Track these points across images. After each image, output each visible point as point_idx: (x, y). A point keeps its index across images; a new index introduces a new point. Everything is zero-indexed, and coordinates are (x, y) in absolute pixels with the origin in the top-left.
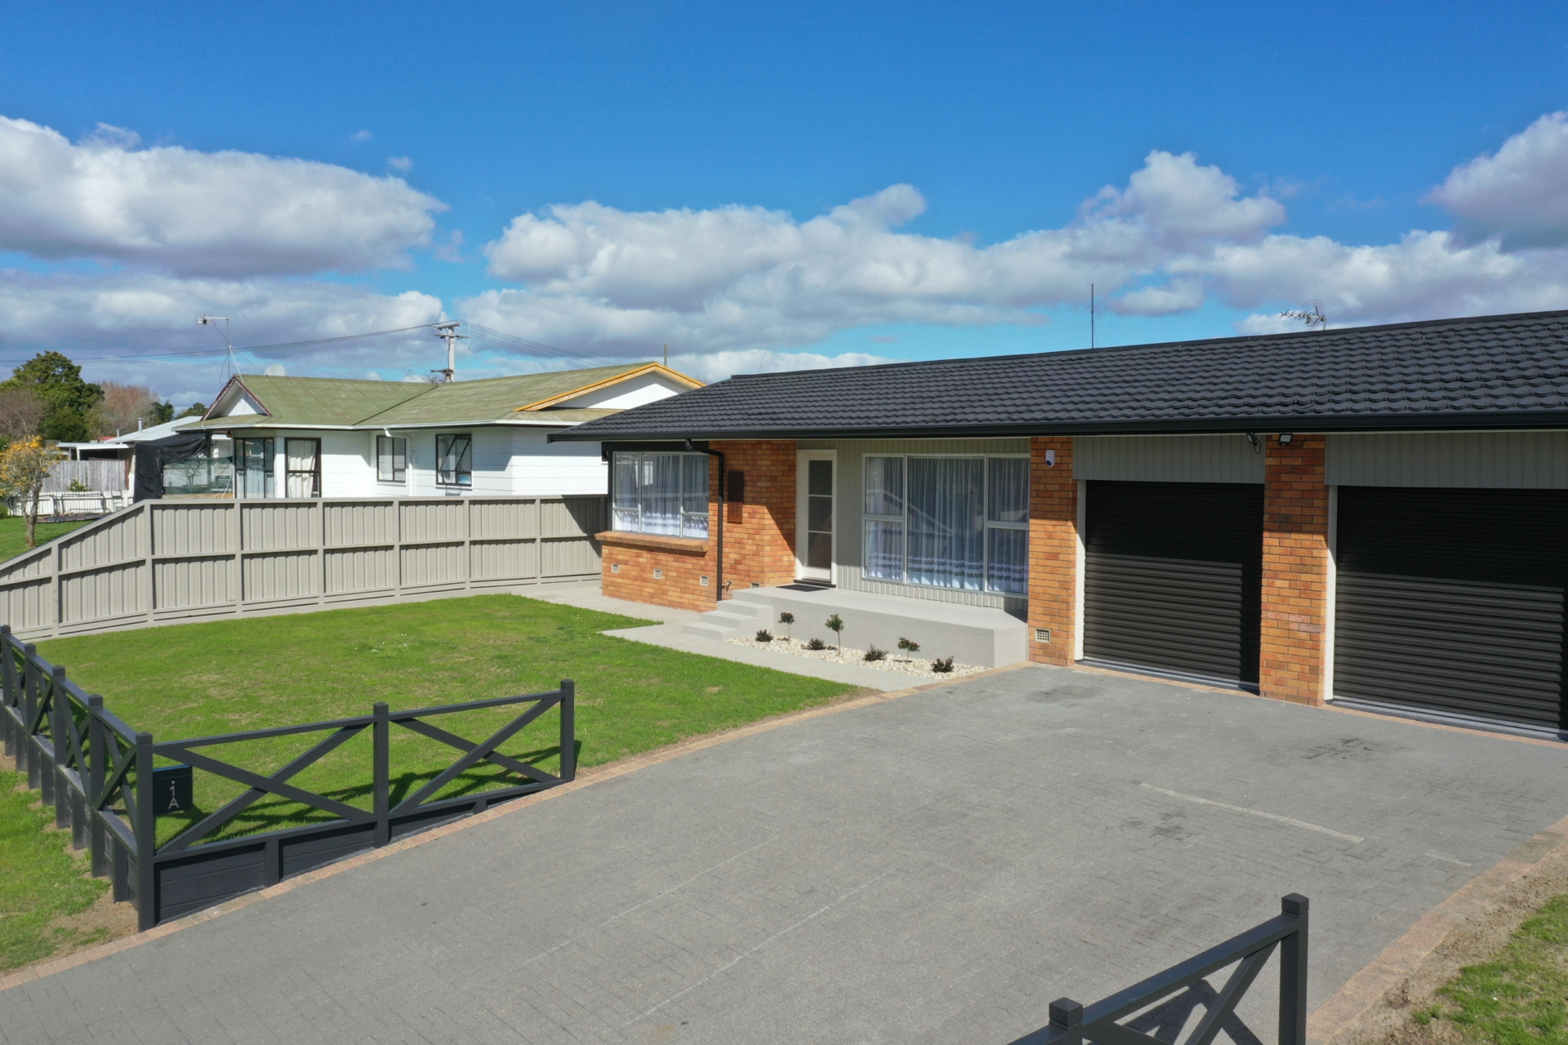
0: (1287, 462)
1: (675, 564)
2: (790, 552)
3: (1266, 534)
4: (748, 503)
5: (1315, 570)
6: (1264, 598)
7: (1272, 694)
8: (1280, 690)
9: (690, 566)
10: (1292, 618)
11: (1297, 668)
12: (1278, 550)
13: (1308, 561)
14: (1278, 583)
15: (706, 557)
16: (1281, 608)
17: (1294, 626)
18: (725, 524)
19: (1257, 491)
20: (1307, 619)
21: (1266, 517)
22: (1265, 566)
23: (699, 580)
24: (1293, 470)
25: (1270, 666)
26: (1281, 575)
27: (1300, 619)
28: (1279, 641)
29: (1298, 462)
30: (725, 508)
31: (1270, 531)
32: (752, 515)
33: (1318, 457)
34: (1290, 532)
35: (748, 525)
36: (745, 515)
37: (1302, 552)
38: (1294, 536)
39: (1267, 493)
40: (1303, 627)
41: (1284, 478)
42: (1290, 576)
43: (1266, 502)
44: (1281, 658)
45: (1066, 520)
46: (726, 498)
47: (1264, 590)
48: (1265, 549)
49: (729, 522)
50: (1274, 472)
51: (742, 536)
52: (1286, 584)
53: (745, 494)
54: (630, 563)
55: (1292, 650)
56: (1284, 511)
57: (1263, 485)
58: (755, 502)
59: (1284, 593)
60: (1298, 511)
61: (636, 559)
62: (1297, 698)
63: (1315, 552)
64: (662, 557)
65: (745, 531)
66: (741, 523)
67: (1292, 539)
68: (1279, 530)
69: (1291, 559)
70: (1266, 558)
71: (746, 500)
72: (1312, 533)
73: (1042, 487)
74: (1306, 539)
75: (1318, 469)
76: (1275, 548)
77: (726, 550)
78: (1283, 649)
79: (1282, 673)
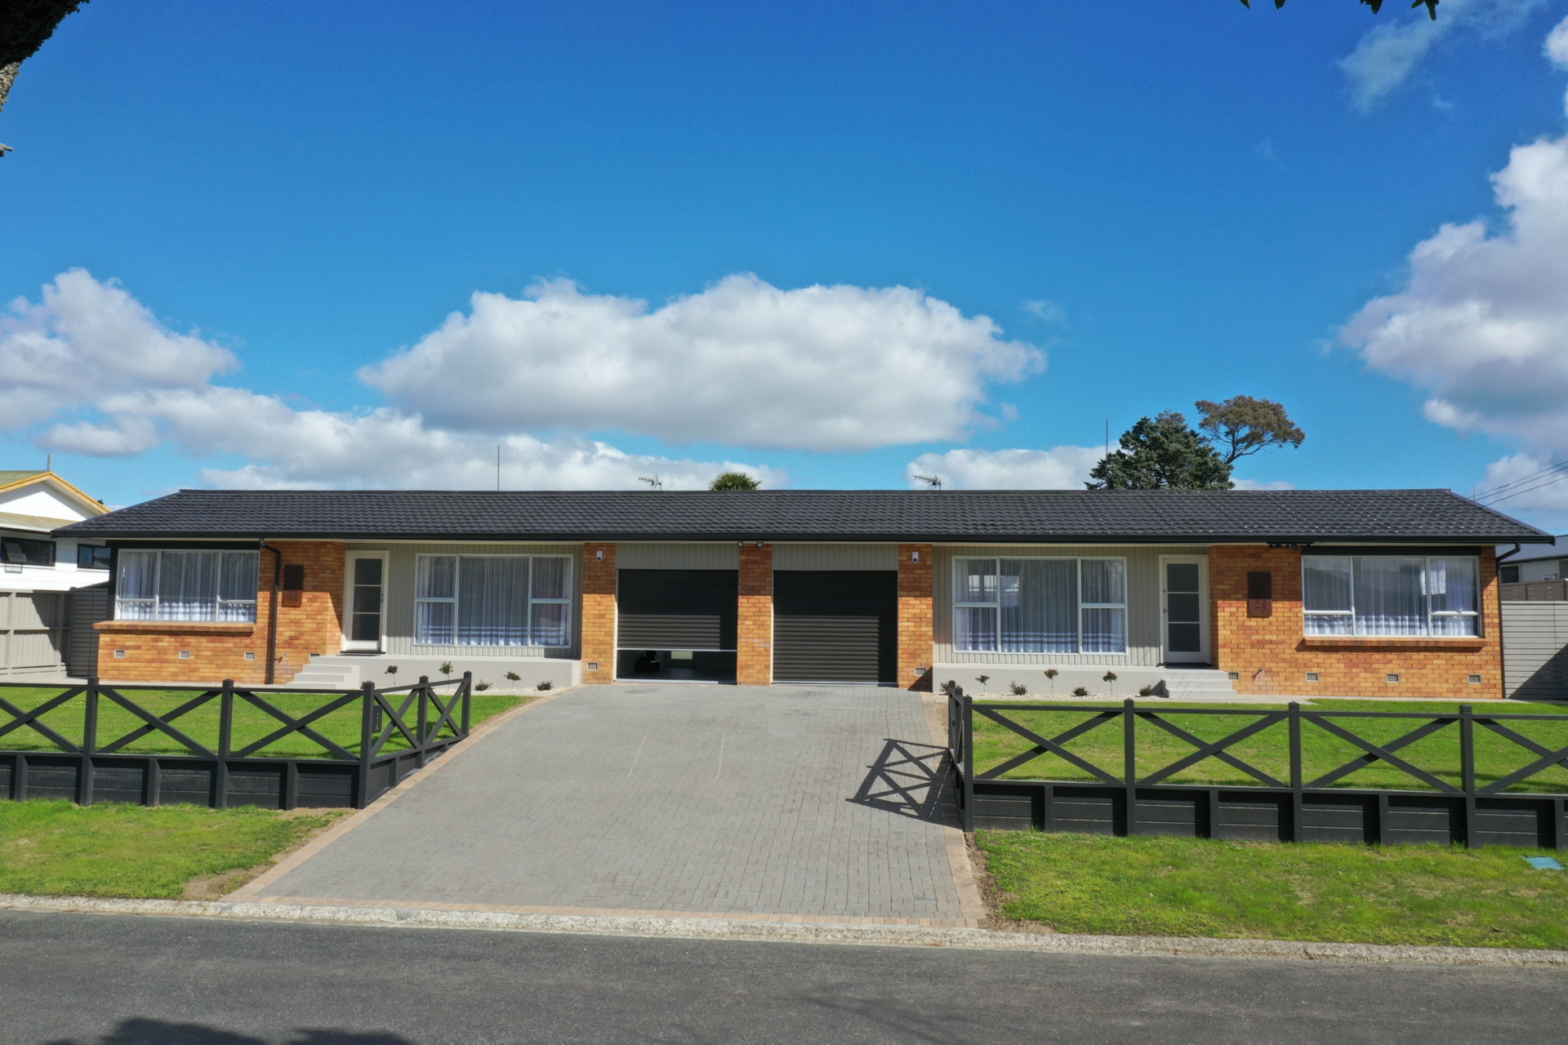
0: (752, 558)
1: (210, 645)
2: (339, 629)
3: (740, 597)
4: (308, 591)
5: (767, 614)
6: (739, 631)
7: (744, 683)
8: (750, 680)
9: (231, 645)
10: (755, 641)
11: (758, 667)
12: (748, 605)
13: (763, 610)
14: (747, 623)
15: (253, 636)
16: (749, 636)
17: (756, 645)
18: (279, 608)
19: (733, 574)
20: (763, 640)
21: (740, 587)
22: (739, 614)
23: (243, 656)
24: (755, 562)
25: (743, 668)
26: (749, 618)
27: (759, 641)
28: (749, 654)
29: (758, 558)
30: (280, 595)
31: (742, 595)
32: (312, 600)
33: (768, 555)
34: (753, 595)
35: (308, 608)
36: (304, 600)
37: (760, 605)
38: (755, 597)
39: (740, 574)
40: (761, 645)
41: (750, 566)
42: (754, 618)
43: (740, 579)
44: (749, 663)
45: (611, 593)
46: (282, 587)
47: (739, 627)
48: (739, 605)
49: (283, 606)
50: (744, 564)
51: (300, 617)
52: (751, 623)
53: (305, 584)
54: (143, 648)
55: (755, 658)
56: (750, 584)
57: (737, 571)
58: (315, 589)
59: (750, 627)
60: (757, 584)
61: (155, 644)
62: (758, 683)
63: (767, 605)
64: (192, 640)
65: (303, 612)
66: (299, 607)
67: (754, 599)
68: (748, 594)
69: (754, 609)
70: (740, 609)
71: (304, 588)
72: (765, 595)
73: (592, 574)
74: (762, 598)
75: (768, 562)
76: (744, 604)
77: (279, 629)
78: (750, 658)
79: (749, 671)
